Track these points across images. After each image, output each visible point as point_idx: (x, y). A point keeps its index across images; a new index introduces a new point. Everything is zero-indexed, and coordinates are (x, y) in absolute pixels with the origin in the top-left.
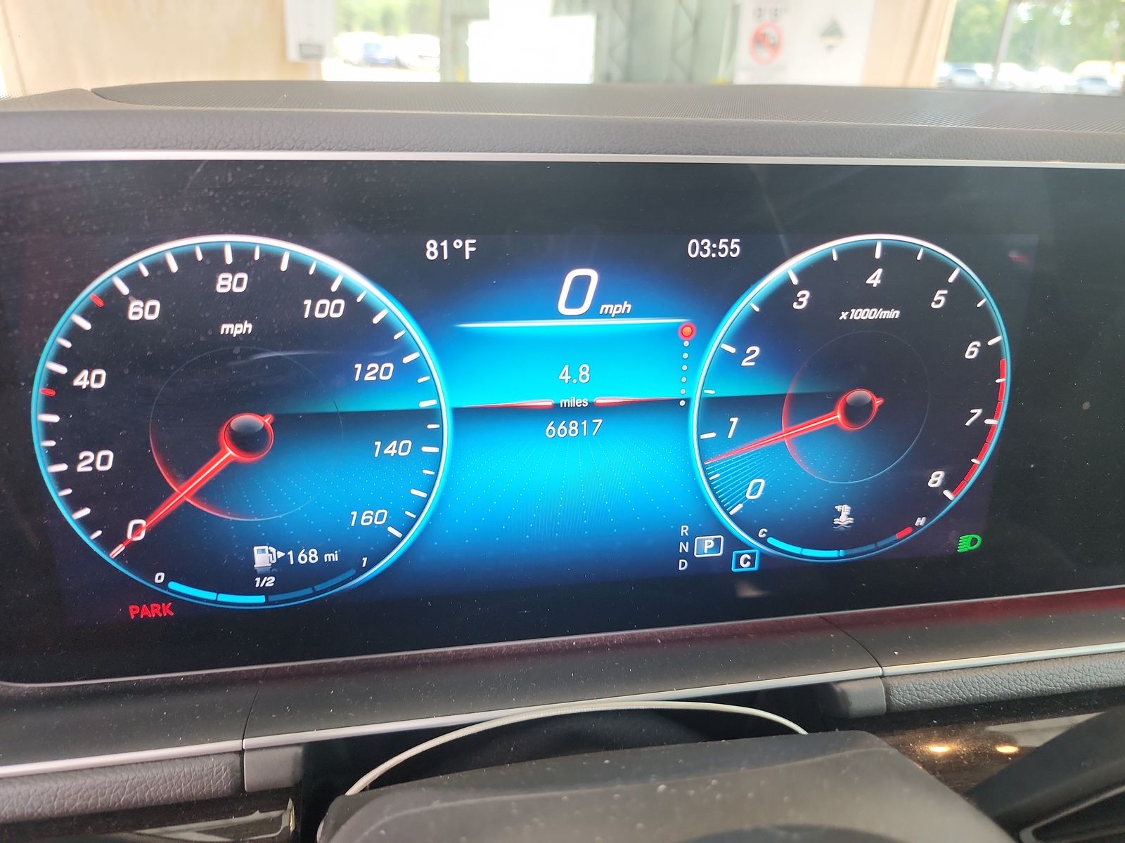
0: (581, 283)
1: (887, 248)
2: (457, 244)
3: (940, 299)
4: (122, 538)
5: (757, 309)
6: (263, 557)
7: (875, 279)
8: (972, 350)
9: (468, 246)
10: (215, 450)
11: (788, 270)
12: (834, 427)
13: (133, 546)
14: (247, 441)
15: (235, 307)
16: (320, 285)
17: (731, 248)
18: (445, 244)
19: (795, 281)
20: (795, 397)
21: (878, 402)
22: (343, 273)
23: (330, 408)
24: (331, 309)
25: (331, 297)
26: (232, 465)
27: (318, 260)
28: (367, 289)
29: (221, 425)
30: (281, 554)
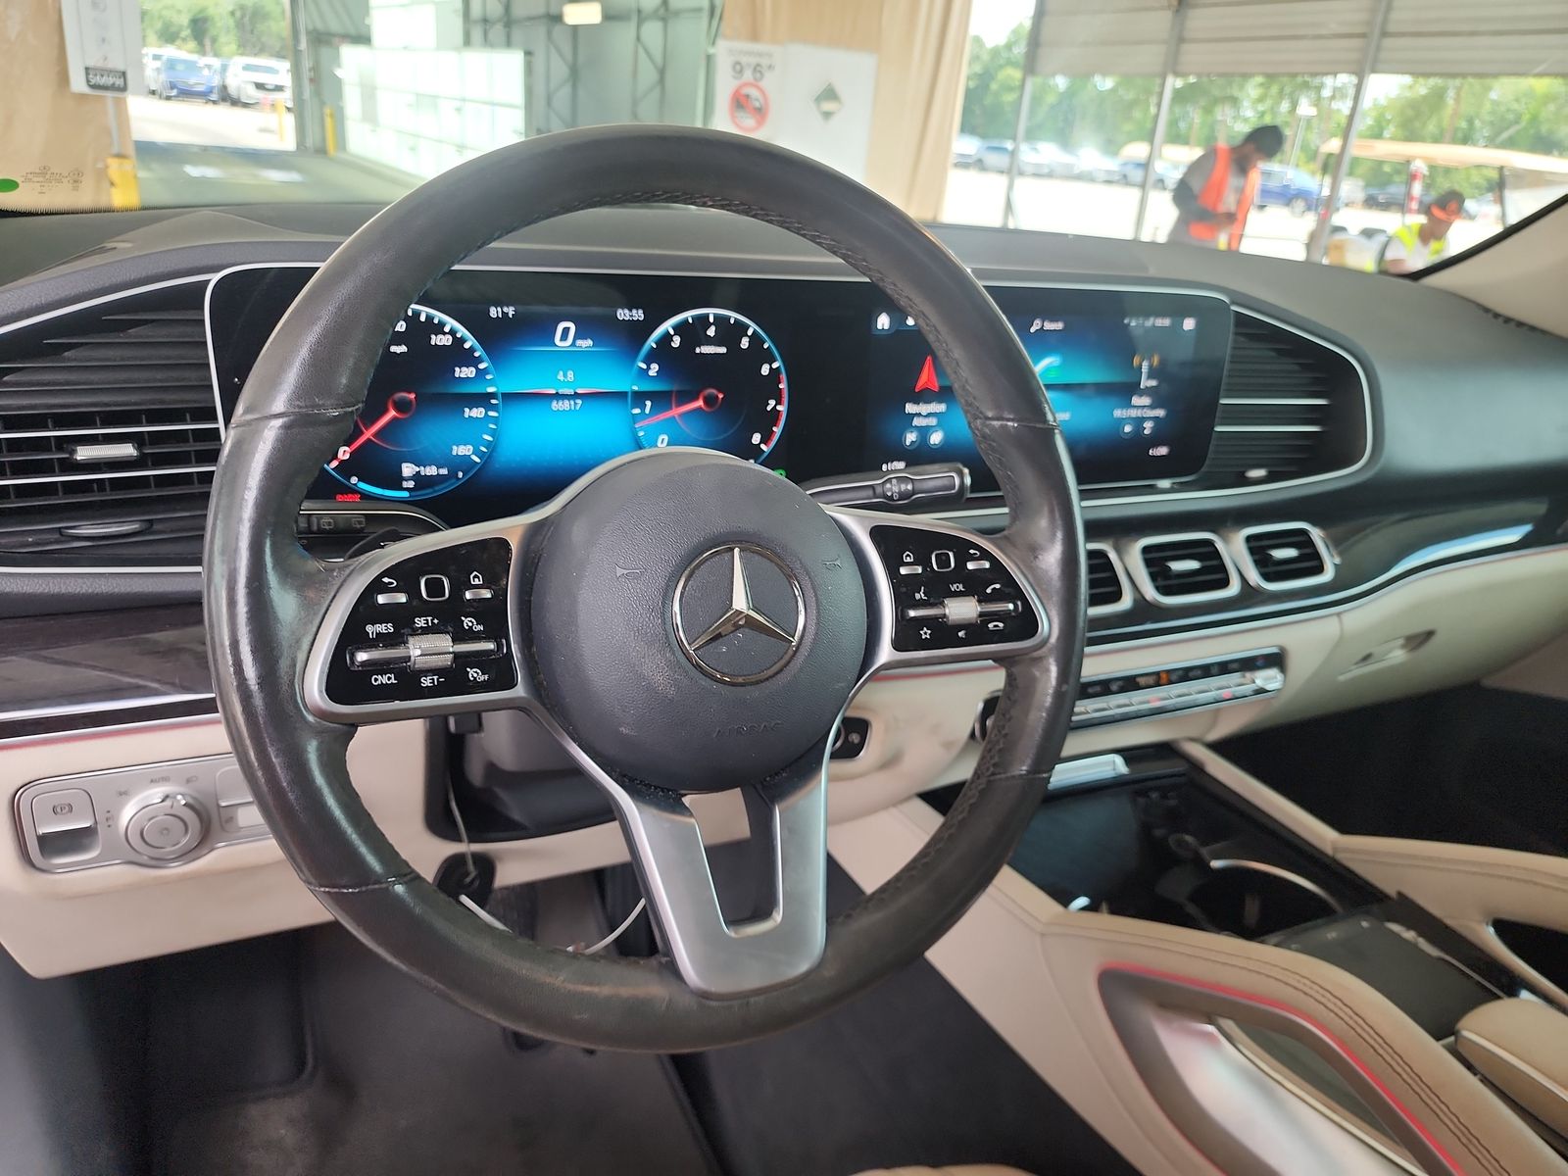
0: (566, 331)
1: (716, 317)
2: (505, 309)
3: (745, 343)
4: (335, 457)
5: (655, 346)
6: (408, 470)
7: (711, 332)
8: (765, 370)
9: (510, 311)
10: (385, 411)
11: (668, 326)
12: (700, 408)
13: (342, 462)
14: (401, 407)
15: (398, 338)
16: (439, 329)
17: (638, 315)
18: (499, 309)
19: (672, 332)
20: (679, 393)
21: (721, 396)
22: (451, 323)
23: (446, 391)
24: (445, 340)
25: (445, 333)
26: (394, 419)
27: (439, 316)
28: (462, 331)
29: (389, 397)
30: (418, 469)
